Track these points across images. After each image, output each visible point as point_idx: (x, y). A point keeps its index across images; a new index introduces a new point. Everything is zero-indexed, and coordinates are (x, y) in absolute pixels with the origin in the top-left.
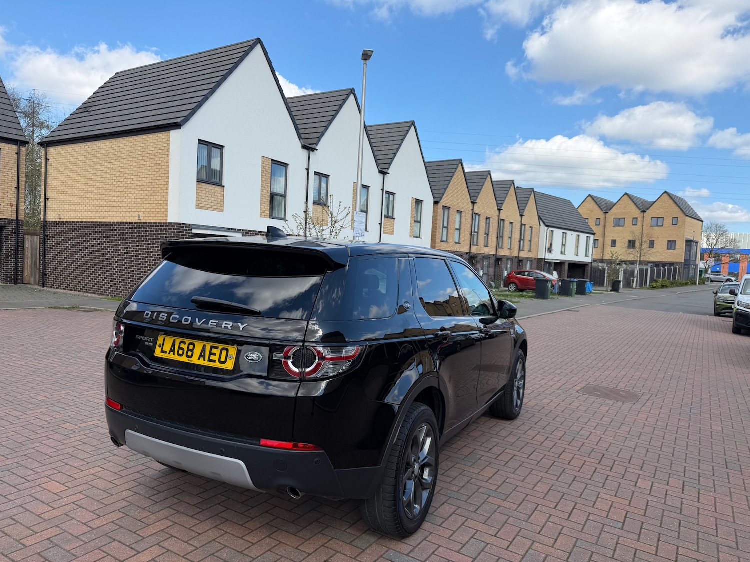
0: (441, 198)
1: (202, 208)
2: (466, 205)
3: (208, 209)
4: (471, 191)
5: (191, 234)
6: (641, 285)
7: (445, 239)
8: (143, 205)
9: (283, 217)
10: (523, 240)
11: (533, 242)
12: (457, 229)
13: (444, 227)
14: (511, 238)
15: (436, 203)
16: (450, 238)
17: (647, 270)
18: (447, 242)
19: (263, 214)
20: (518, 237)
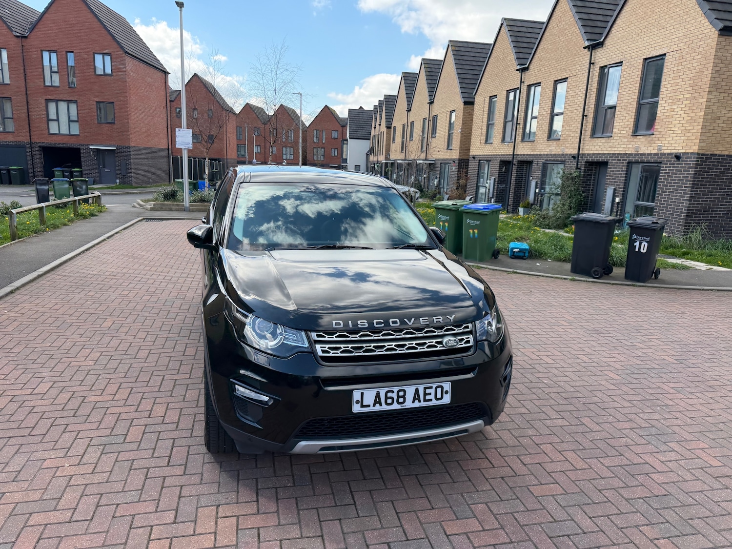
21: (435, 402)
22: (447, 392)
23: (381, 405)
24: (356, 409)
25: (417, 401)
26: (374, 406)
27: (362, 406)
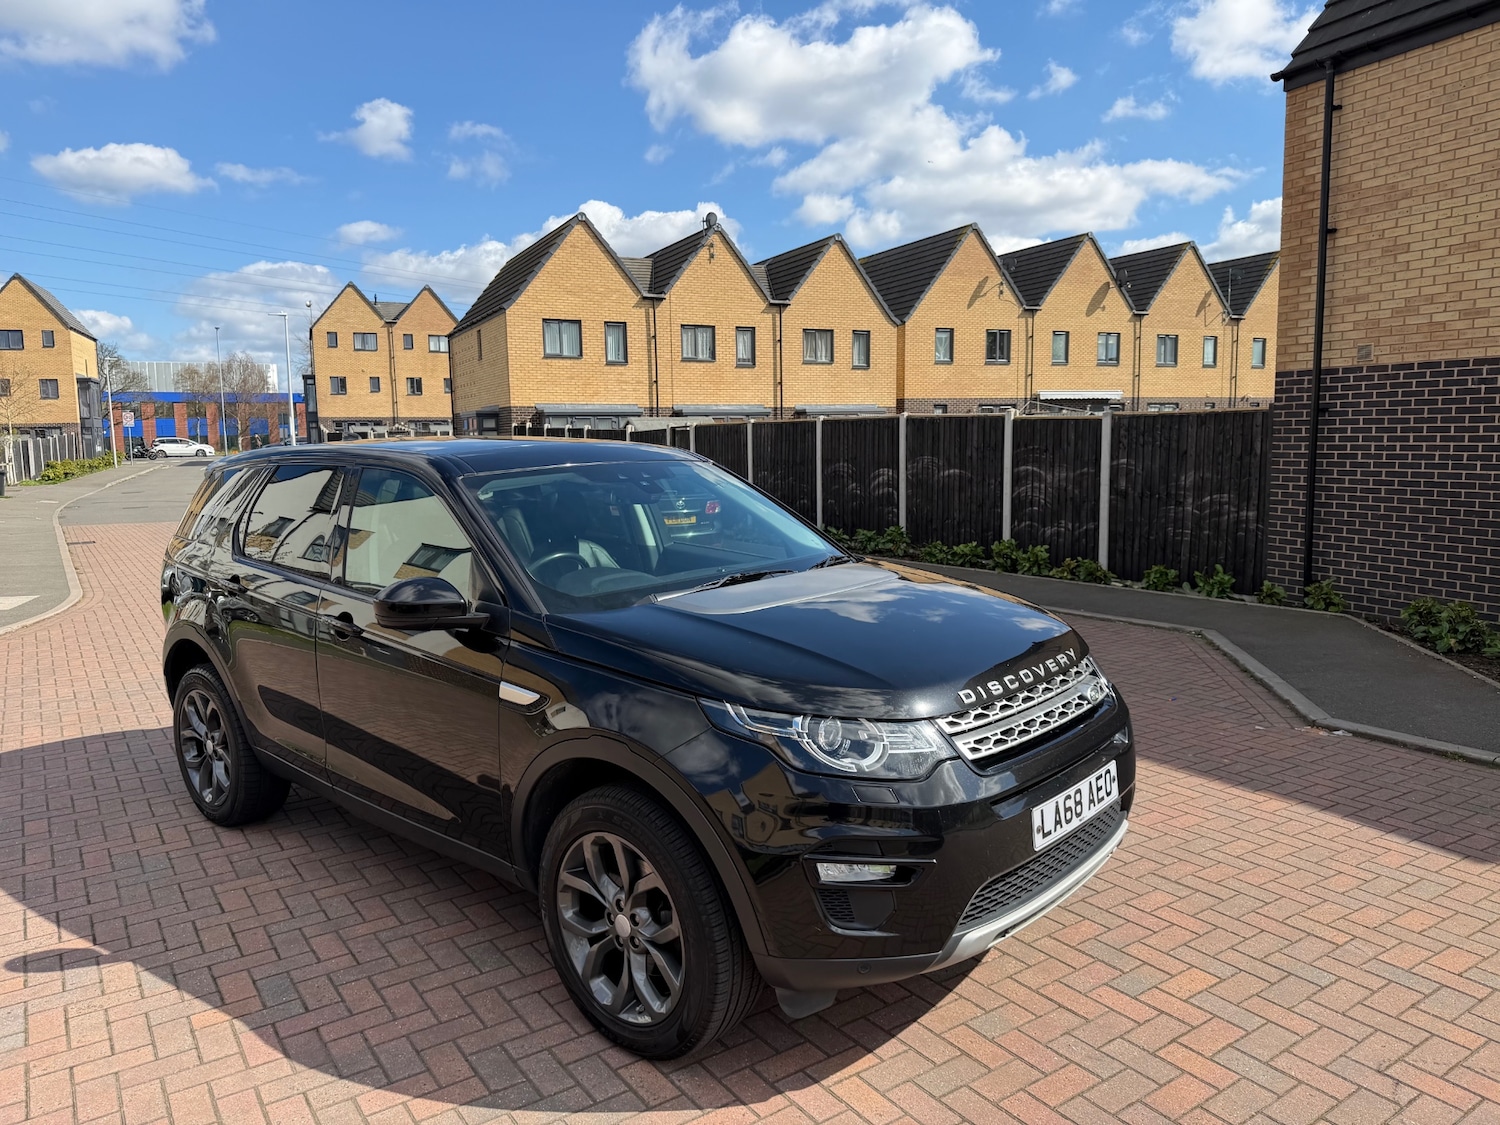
6: (19, 477)
21: (1106, 802)
22: (1114, 779)
23: (1060, 827)
24: (1038, 843)
25: (1092, 806)
26: (1055, 830)
27: (1044, 835)
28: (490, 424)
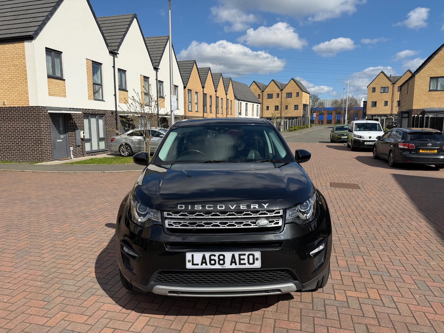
0: (187, 84)
1: (52, 95)
2: (199, 88)
3: (56, 95)
4: (202, 80)
5: (48, 114)
6: (284, 130)
7: (190, 109)
8: (6, 94)
9: (101, 99)
10: (228, 108)
11: (232, 109)
12: (196, 103)
13: (189, 102)
14: (222, 107)
15: (185, 87)
16: (193, 108)
17: (287, 122)
18: (191, 111)
19: (90, 97)
20: (226, 107)
21: (248, 266)
22: (257, 259)
23: (206, 264)
24: (189, 266)
25: (233, 264)
26: (202, 265)
27: (193, 264)
28: (406, 115)
